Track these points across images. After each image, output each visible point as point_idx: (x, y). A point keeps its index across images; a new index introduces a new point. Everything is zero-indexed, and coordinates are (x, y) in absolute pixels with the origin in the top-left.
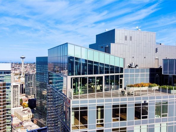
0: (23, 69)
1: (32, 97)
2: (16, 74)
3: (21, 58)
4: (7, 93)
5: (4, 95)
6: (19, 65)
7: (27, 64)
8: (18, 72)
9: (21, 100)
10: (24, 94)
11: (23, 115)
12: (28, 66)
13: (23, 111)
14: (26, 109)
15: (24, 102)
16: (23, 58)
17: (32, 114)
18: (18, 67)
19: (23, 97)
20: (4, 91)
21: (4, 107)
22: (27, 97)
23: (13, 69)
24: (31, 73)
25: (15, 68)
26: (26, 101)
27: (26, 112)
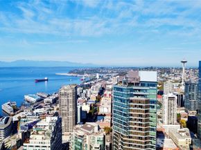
0: (184, 75)
1: (193, 113)
2: (176, 82)
3: (182, 62)
4: (150, 114)
5: (146, 116)
7: (190, 69)
8: (178, 78)
9: (179, 116)
10: (183, 108)
11: (179, 138)
12: (191, 72)
13: (180, 132)
14: (183, 129)
15: (182, 119)
16: (184, 62)
17: (191, 139)
19: (182, 111)
20: (146, 111)
21: (146, 134)
22: (186, 112)
23: (173, 75)
24: (193, 82)
26: (185, 117)
27: (183, 134)
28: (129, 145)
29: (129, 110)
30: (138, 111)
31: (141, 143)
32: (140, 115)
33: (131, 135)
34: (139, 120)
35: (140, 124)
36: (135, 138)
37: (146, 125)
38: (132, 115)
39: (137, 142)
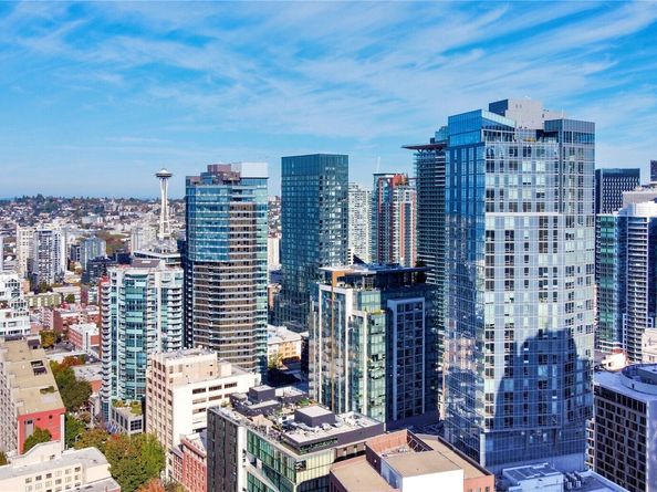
3: (160, 176)
4: (258, 226)
5: (254, 229)
6: (134, 207)
16: (164, 177)
18: (132, 210)
20: (254, 222)
21: (254, 256)
23: (115, 217)
25: (121, 214)
28: (230, 277)
29: (230, 222)
30: (242, 222)
31: (248, 270)
32: (245, 229)
33: (231, 261)
34: (245, 235)
35: (245, 242)
36: (239, 264)
37: (254, 242)
38: (233, 229)
39: (242, 270)
